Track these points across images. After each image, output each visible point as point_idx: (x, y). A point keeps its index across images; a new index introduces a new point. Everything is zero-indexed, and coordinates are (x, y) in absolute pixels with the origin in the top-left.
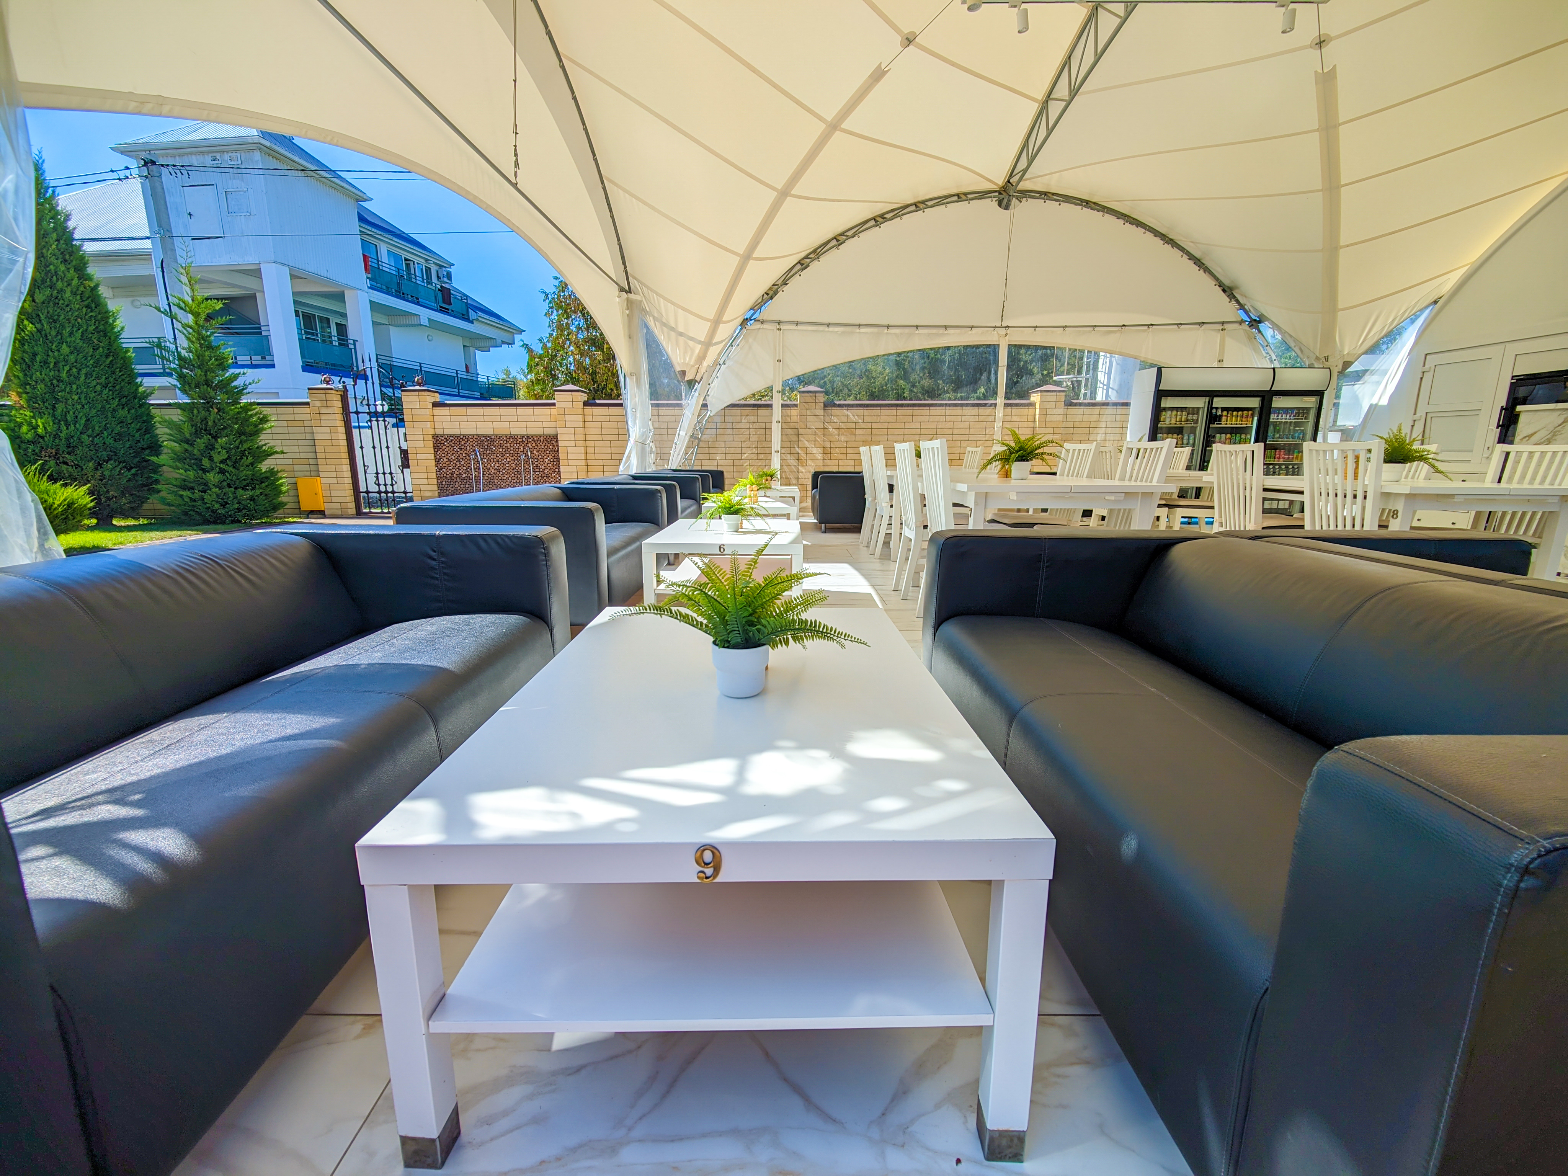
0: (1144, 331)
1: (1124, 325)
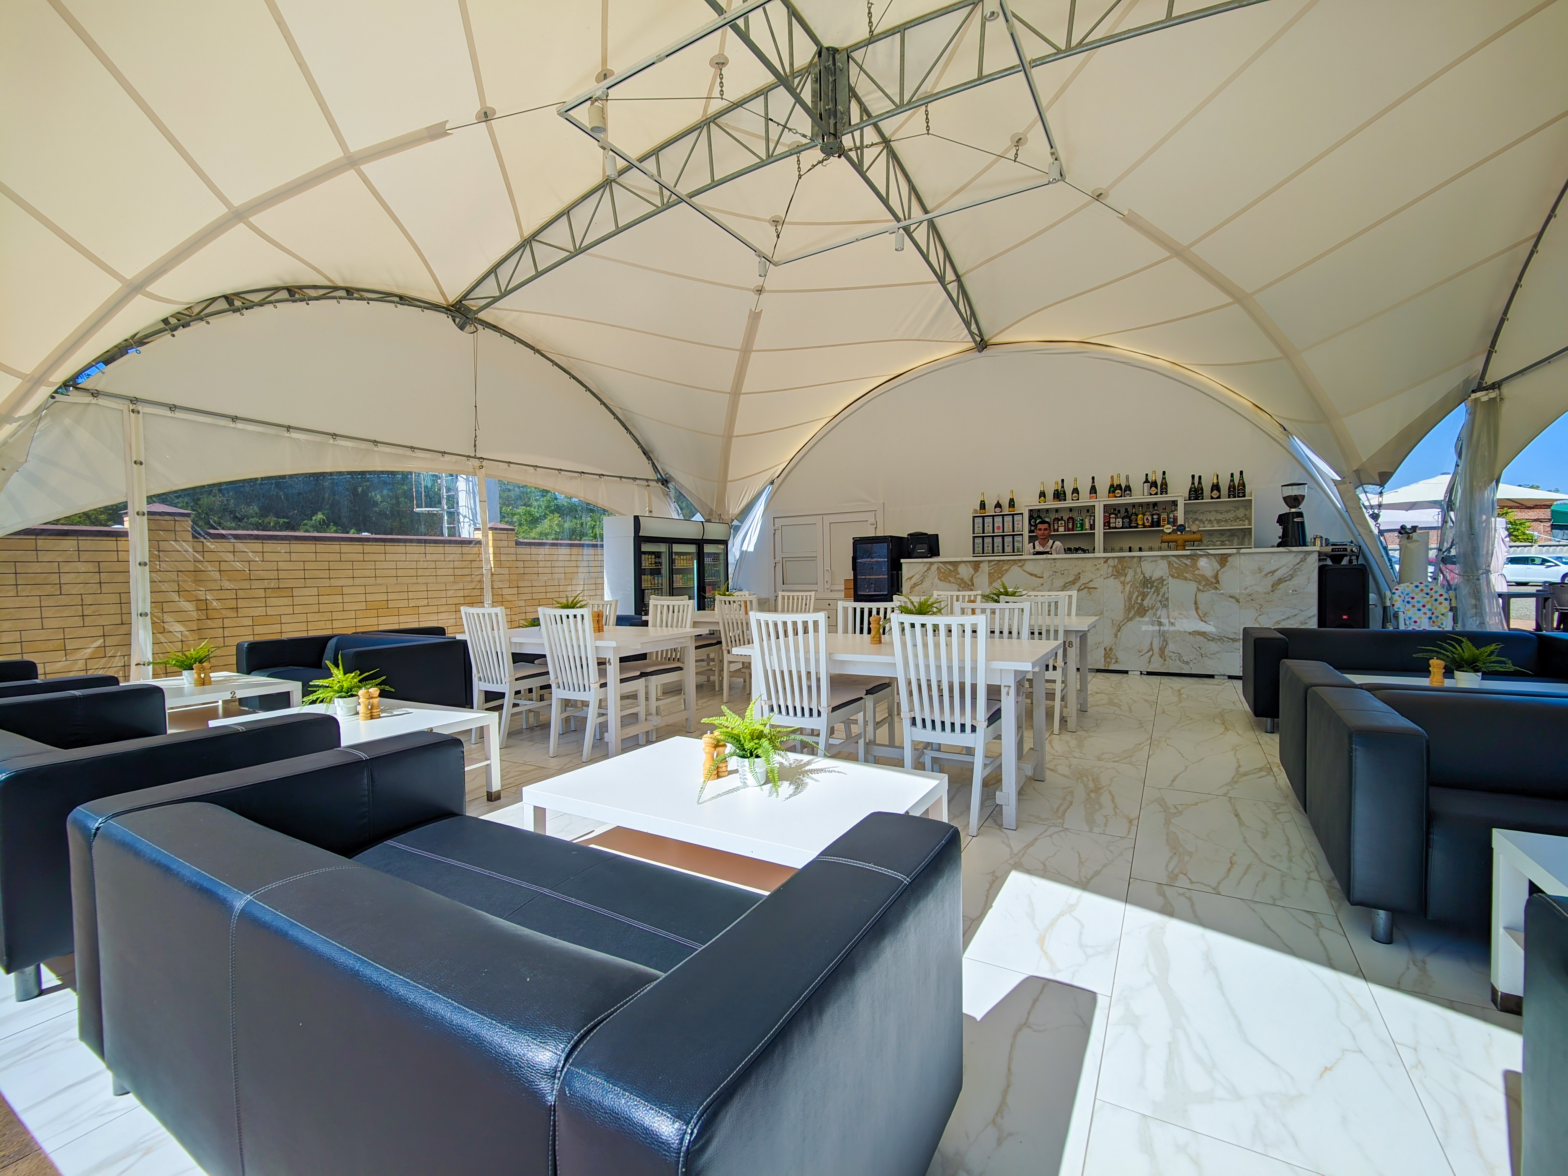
0: (598, 480)
1: (583, 473)
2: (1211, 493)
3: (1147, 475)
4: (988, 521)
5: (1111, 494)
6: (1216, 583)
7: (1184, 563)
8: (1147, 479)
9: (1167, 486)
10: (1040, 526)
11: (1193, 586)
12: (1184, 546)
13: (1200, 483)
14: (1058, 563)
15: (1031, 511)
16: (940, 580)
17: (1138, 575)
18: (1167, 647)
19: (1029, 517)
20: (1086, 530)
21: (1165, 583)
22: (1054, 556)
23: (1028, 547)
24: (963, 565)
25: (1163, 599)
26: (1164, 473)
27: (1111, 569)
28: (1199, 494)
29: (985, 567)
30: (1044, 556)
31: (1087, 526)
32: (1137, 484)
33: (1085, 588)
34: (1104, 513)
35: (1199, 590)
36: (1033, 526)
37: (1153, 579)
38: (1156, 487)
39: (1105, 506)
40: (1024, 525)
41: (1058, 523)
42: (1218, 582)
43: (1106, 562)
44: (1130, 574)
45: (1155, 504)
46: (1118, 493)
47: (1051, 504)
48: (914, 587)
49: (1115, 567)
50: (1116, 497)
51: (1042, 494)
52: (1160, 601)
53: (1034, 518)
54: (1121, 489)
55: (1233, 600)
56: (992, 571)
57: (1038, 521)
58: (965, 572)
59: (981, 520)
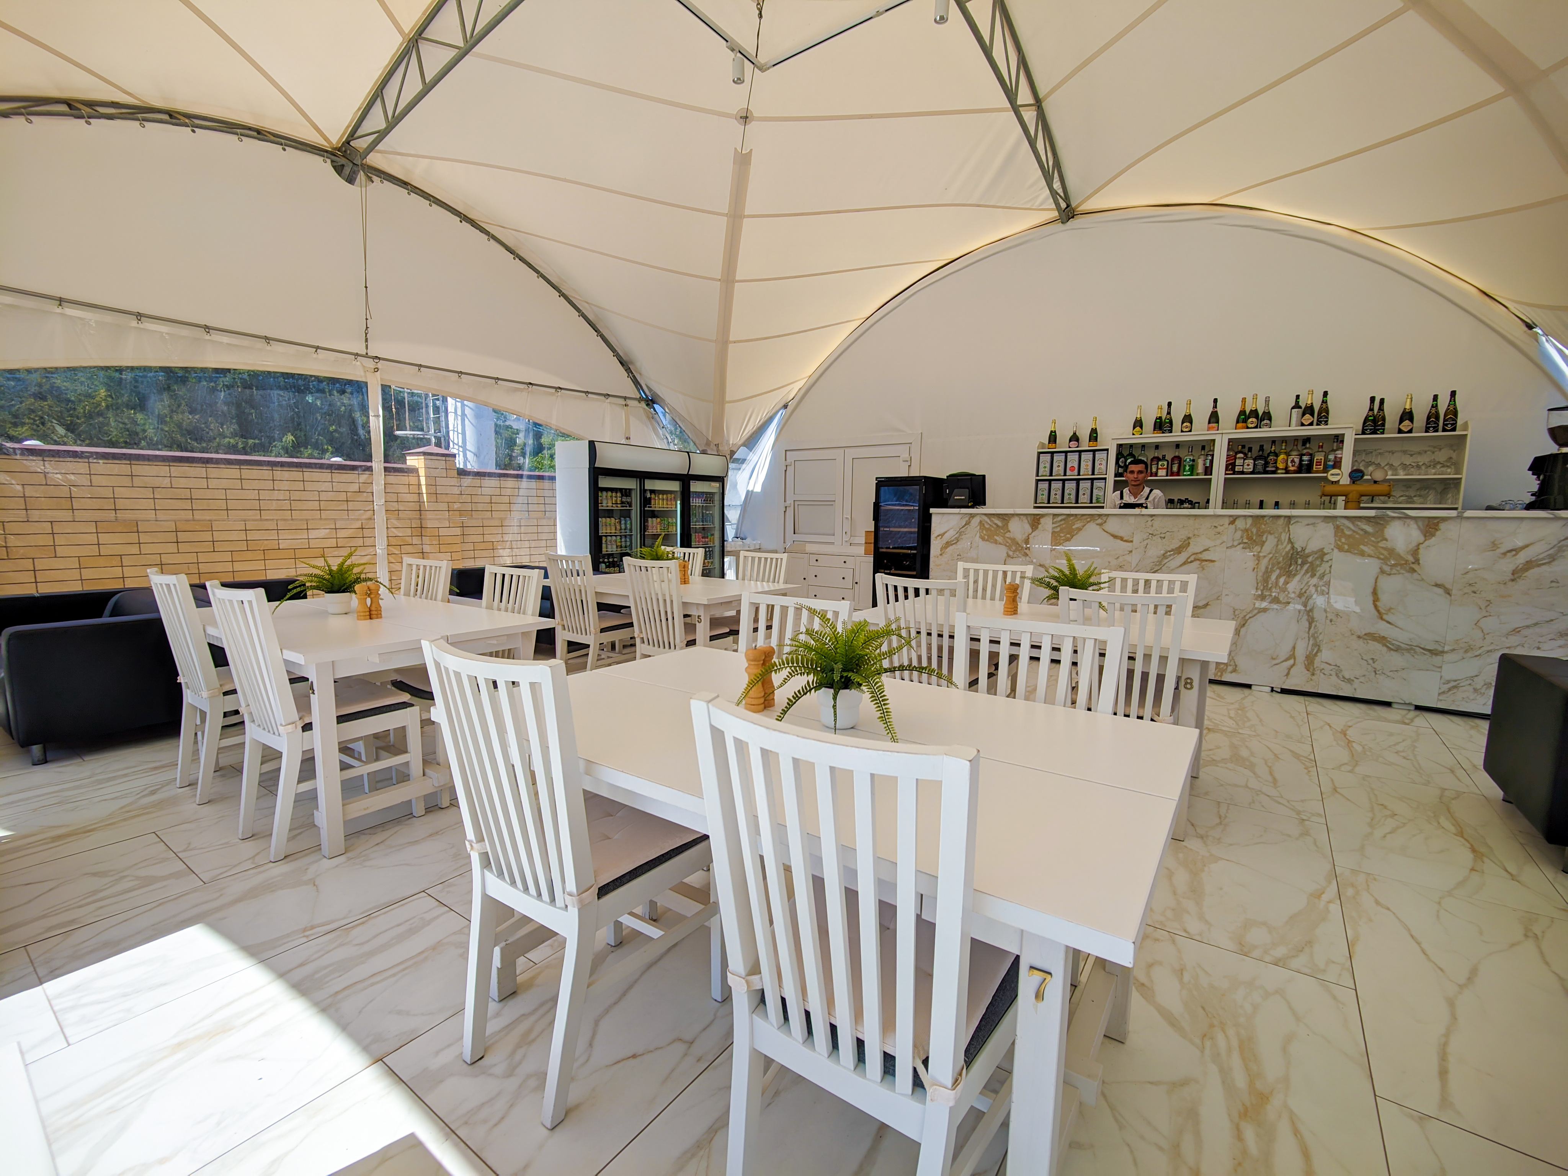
0: (552, 394)
1: (530, 384)
2: (1400, 424)
3: (1298, 397)
4: (1059, 459)
5: (1240, 425)
6: (1413, 563)
7: (1362, 530)
8: (1297, 402)
9: (1328, 414)
10: (1133, 467)
11: (1371, 566)
12: (1359, 502)
13: (1381, 408)
14: (1157, 522)
15: (1120, 446)
16: (983, 539)
17: (1282, 544)
18: (1319, 654)
19: (1117, 455)
20: (1198, 474)
21: (1326, 558)
22: (1150, 511)
23: (1113, 497)
24: (1016, 518)
25: (1321, 583)
26: (1325, 394)
27: (1239, 533)
28: (1379, 426)
29: (1047, 524)
30: (1137, 511)
31: (1200, 469)
32: (1281, 408)
33: (1195, 560)
34: (1228, 450)
35: (1382, 571)
36: (1122, 467)
37: (1307, 551)
38: (1312, 415)
39: (1230, 441)
40: (1108, 467)
41: (1158, 464)
42: (1417, 561)
43: (1232, 523)
44: (1270, 542)
45: (1307, 440)
46: (1252, 423)
47: (1150, 437)
48: (946, 548)
49: (1246, 530)
50: (1248, 428)
51: (1138, 423)
52: (1315, 585)
53: (1123, 456)
54: (1257, 417)
55: (1440, 591)
56: (1058, 529)
57: (1129, 461)
58: (1018, 529)
59: (1048, 457)
